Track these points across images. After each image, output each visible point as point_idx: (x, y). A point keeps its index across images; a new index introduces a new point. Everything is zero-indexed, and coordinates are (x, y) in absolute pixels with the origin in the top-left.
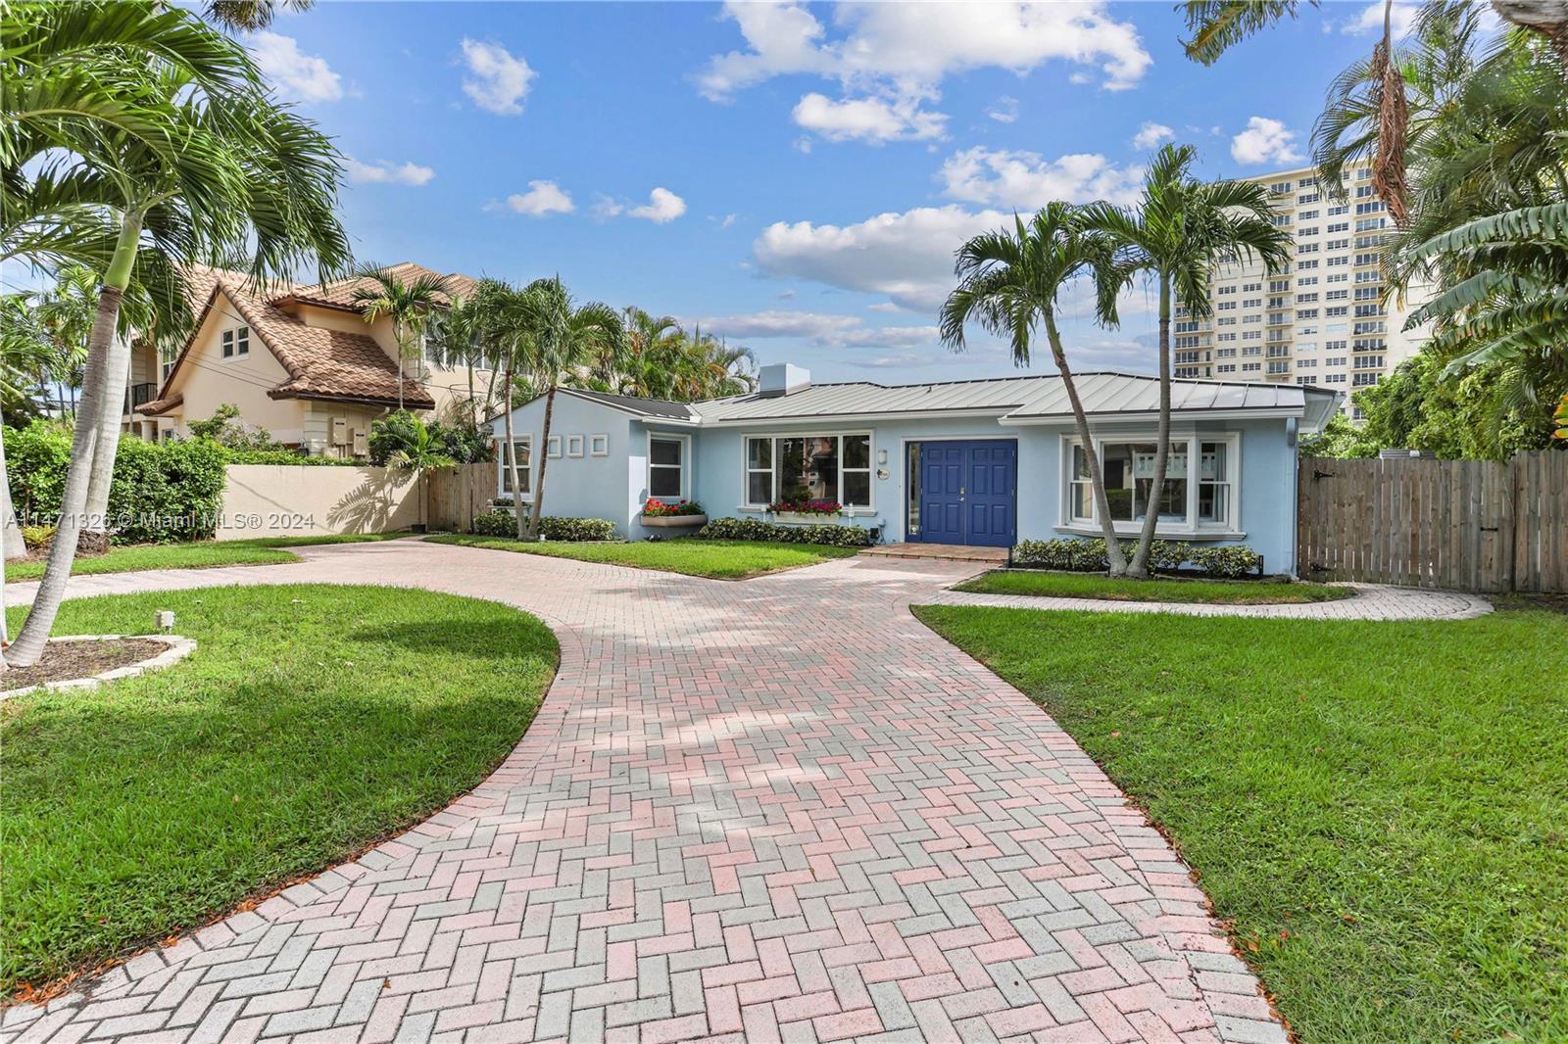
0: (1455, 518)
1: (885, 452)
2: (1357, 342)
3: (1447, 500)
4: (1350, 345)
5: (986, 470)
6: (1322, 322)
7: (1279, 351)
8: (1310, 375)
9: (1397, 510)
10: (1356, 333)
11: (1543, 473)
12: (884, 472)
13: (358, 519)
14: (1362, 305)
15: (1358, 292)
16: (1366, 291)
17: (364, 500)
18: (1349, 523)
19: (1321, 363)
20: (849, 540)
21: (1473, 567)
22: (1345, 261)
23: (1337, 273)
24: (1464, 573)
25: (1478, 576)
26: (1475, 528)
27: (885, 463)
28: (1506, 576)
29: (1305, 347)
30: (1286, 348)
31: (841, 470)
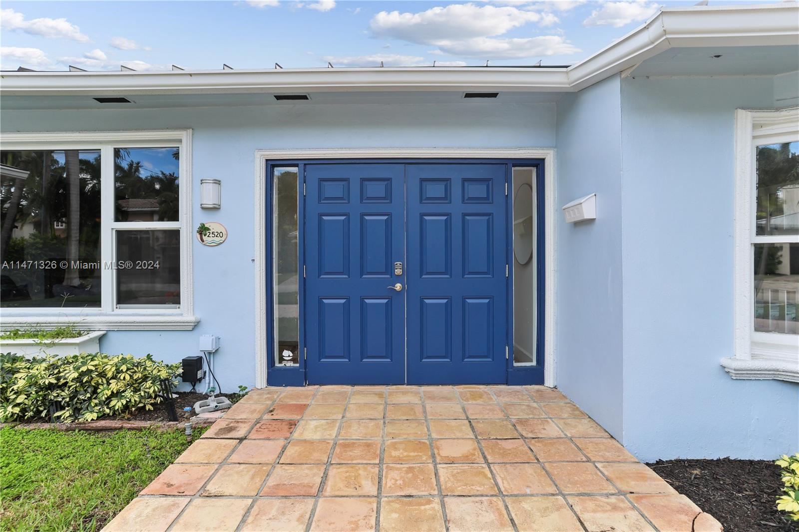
1: (218, 182)
5: (448, 224)
12: (214, 227)
20: (117, 404)
27: (216, 208)
31: (109, 226)
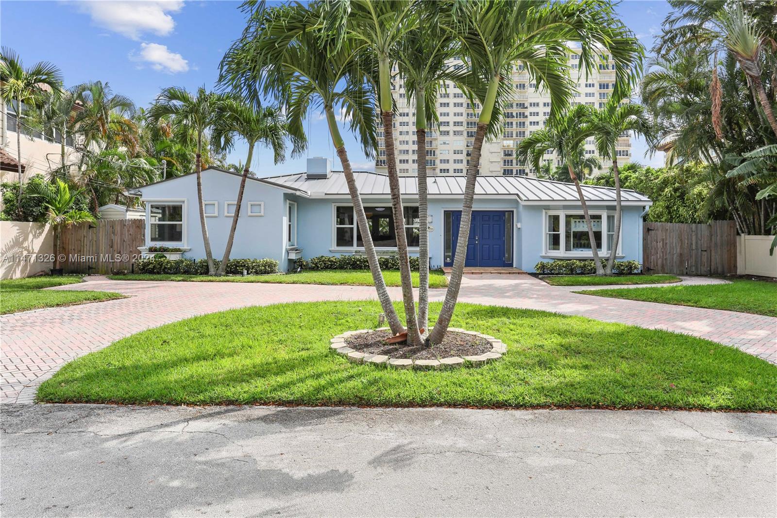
0: (694, 247)
1: (432, 216)
2: (468, 151)
3: (691, 240)
4: (465, 153)
5: (489, 227)
6: (450, 138)
7: (431, 153)
8: (446, 168)
9: (676, 243)
10: (467, 146)
11: (718, 229)
12: (431, 227)
13: (12, 265)
14: (470, 131)
15: (468, 124)
16: (471, 123)
17: (16, 250)
18: (660, 249)
19: (451, 161)
21: (699, 266)
22: (462, 105)
23: (458, 112)
24: (697, 269)
25: (701, 269)
26: (700, 250)
27: (431, 222)
28: (709, 269)
29: (444, 152)
30: (434, 151)
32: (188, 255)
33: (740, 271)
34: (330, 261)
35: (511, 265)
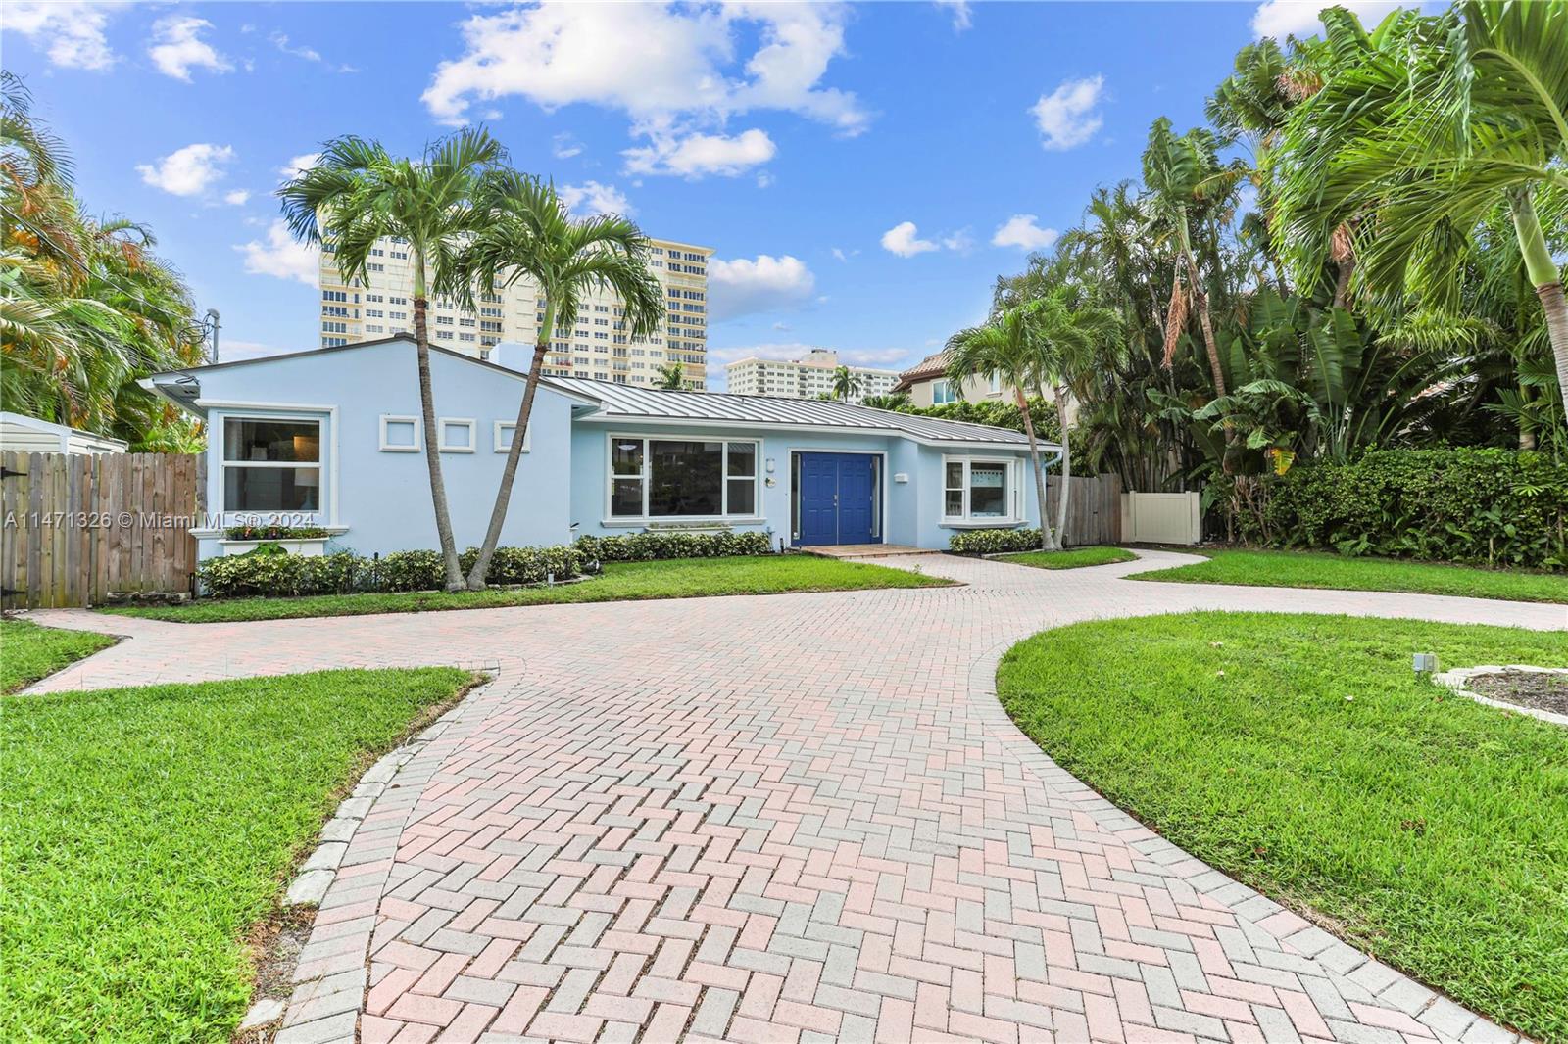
0: (1087, 508)
1: (773, 460)
5: (852, 480)
12: (772, 480)
24: (1089, 537)
25: (1092, 537)
26: (1092, 512)
27: (773, 472)
28: (1098, 536)
31: (726, 478)
32: (341, 543)
33: (1124, 539)
34: (616, 545)
35: (879, 540)
